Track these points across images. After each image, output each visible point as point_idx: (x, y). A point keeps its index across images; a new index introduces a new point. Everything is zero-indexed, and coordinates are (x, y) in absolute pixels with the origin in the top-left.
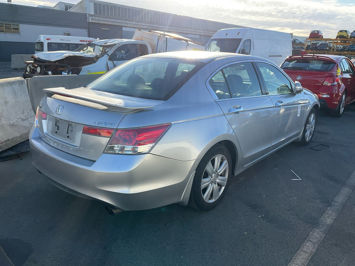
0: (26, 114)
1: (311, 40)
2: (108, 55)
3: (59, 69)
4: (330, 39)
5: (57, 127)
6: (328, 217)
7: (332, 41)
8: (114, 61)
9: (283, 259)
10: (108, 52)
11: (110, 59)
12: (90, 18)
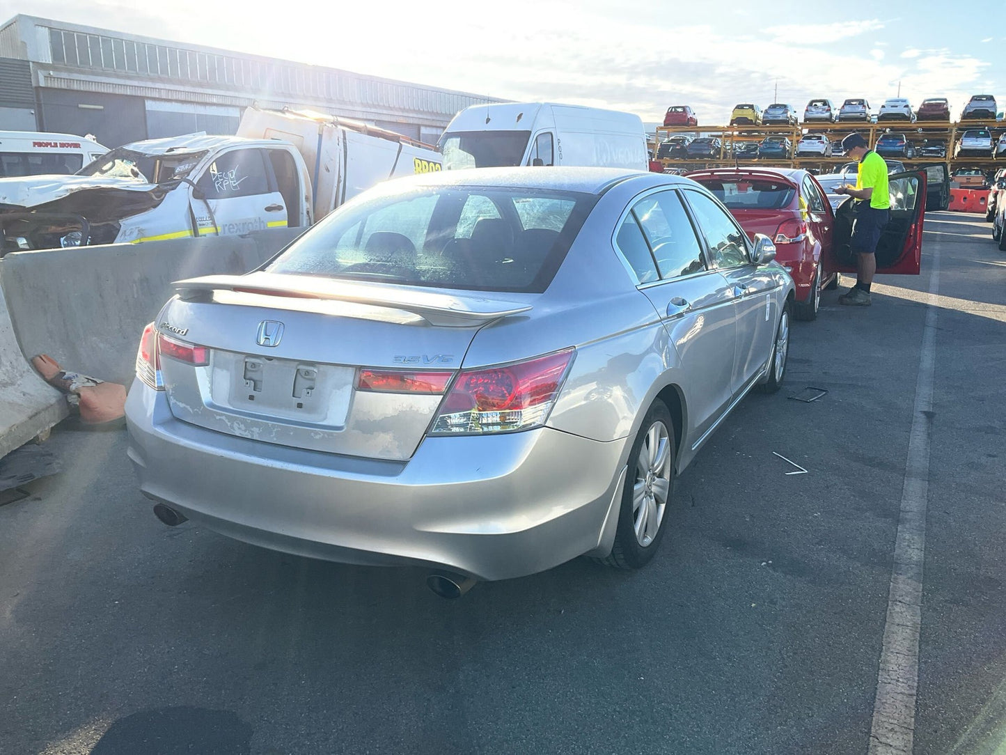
0: (7, 366)
1: (669, 133)
2: (191, 183)
3: (49, 230)
4: (716, 127)
5: (252, 383)
6: (908, 546)
7: (721, 133)
8: (209, 201)
9: (864, 647)
10: (188, 175)
11: (197, 194)
12: (41, 75)
